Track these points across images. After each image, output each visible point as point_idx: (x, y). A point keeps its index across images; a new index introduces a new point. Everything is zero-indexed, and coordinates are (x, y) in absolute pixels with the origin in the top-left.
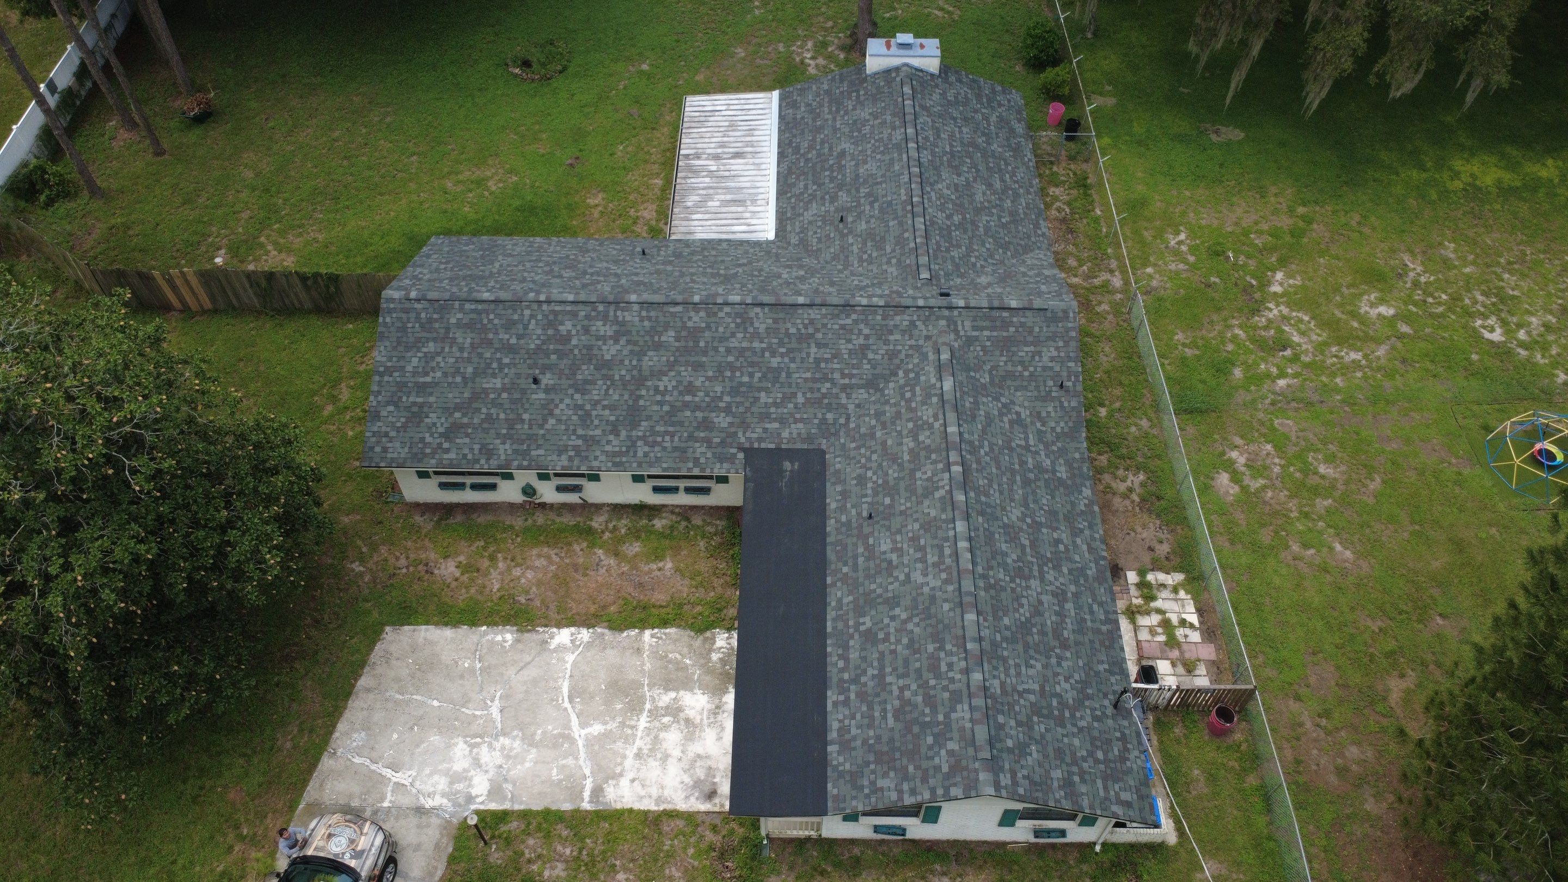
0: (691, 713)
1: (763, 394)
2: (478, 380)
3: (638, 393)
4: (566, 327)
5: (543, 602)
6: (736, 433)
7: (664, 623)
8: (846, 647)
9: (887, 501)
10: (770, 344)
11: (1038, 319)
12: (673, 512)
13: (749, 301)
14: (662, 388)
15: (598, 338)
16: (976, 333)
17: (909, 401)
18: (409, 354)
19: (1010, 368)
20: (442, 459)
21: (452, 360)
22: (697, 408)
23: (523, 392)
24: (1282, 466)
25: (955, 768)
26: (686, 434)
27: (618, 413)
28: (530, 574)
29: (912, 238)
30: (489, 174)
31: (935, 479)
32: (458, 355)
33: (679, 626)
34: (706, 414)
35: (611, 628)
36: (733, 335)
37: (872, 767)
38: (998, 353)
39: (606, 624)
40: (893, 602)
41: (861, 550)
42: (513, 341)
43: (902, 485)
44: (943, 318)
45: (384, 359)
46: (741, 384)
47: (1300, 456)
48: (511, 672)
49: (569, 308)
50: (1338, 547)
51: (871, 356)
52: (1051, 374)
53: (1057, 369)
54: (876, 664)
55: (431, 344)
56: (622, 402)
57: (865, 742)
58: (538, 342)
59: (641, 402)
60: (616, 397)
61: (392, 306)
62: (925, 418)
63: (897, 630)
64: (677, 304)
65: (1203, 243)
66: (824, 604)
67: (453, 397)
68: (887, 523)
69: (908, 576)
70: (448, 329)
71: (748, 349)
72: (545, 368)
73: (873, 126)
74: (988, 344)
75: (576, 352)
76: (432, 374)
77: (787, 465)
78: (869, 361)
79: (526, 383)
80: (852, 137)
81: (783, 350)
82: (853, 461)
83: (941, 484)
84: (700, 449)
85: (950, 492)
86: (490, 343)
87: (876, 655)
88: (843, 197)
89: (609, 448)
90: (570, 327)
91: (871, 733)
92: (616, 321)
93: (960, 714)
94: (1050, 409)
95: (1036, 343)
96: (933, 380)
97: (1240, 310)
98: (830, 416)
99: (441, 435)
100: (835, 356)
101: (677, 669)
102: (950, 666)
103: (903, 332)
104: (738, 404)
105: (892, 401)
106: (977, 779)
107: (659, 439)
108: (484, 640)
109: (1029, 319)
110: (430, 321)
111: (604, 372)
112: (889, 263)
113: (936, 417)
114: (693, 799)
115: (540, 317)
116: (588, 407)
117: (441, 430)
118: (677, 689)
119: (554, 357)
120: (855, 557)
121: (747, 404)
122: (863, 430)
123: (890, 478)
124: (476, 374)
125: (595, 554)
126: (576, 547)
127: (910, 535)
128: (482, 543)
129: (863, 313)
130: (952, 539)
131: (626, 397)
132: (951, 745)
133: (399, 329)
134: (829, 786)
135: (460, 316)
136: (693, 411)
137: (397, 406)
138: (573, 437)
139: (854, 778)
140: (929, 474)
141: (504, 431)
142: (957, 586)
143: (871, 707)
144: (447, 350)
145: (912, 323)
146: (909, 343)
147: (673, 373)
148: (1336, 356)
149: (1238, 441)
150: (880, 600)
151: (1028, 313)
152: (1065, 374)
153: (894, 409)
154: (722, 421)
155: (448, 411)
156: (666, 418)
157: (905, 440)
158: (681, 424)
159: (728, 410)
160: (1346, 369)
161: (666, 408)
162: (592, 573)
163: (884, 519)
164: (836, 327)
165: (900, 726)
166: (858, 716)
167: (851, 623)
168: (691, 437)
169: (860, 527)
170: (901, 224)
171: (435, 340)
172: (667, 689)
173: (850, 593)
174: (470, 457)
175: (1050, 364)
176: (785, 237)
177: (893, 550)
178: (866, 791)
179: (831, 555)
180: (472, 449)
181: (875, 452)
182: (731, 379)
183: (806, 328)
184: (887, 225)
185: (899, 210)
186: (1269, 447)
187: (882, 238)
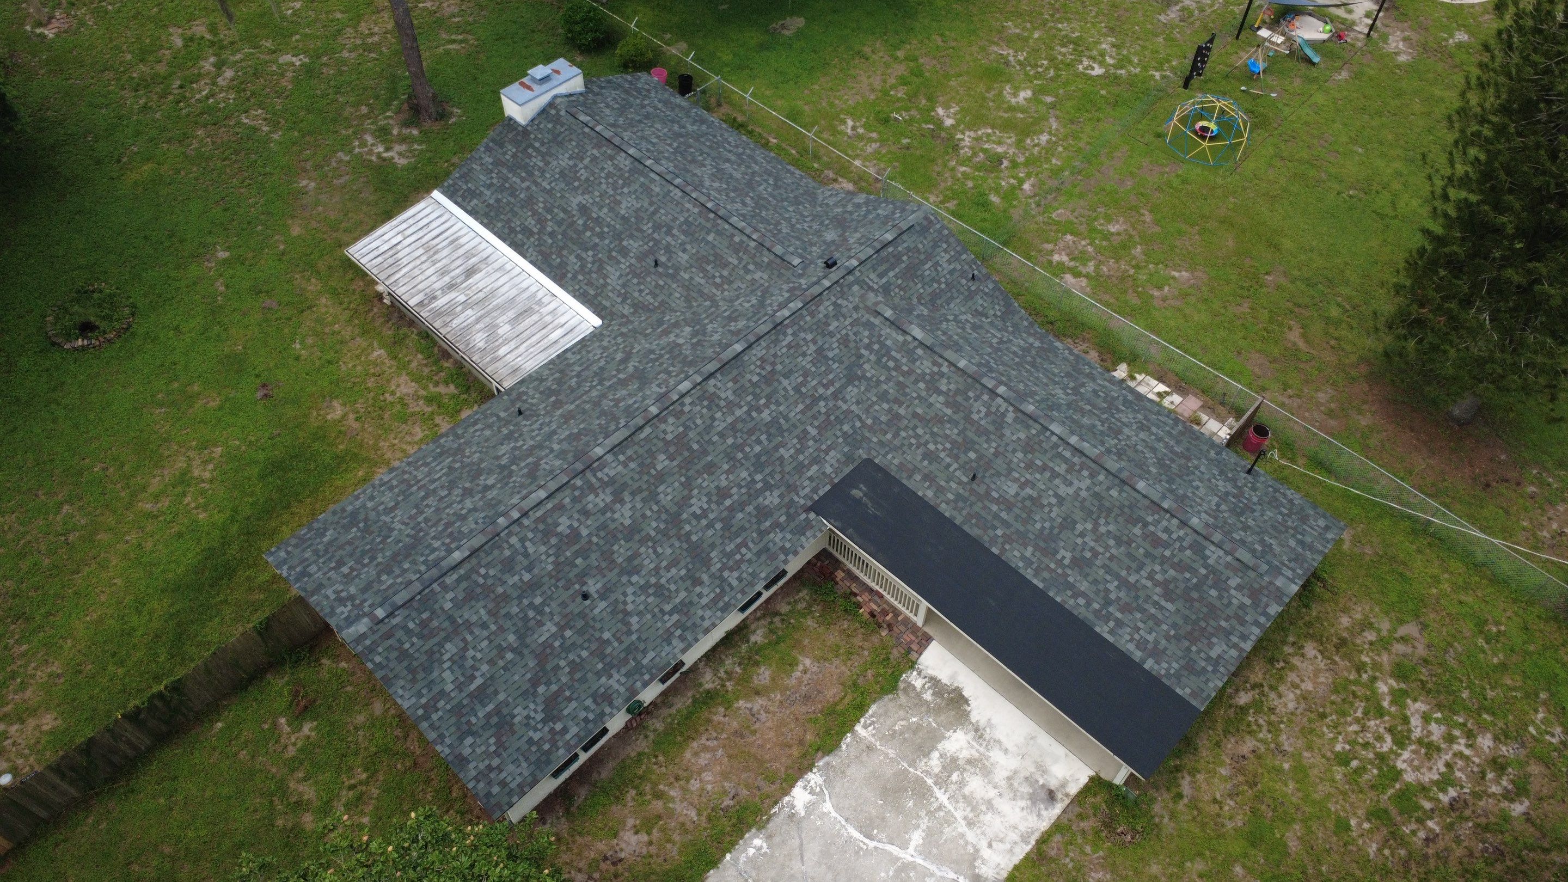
0: (965, 754)
1: (782, 451)
2: (528, 640)
3: (683, 532)
4: (564, 524)
5: (747, 787)
6: (792, 500)
7: (860, 709)
8: (1071, 586)
9: (972, 455)
10: (748, 403)
11: (914, 238)
12: (758, 619)
13: (699, 379)
14: (699, 512)
15: (603, 512)
16: (884, 280)
17: (897, 368)
18: (435, 674)
19: (929, 290)
20: (567, 743)
21: (485, 643)
22: (742, 505)
23: (583, 615)
24: (1090, 244)
25: (1255, 595)
26: (755, 535)
27: (683, 564)
28: (708, 776)
29: (745, 238)
30: (181, 464)
31: (993, 409)
32: (485, 633)
33: (874, 701)
34: (755, 503)
35: (828, 752)
36: (713, 419)
37: (1194, 648)
38: (911, 284)
39: (820, 754)
40: (1068, 523)
41: (995, 508)
42: (527, 577)
43: (970, 434)
44: (852, 284)
45: (413, 700)
46: (758, 456)
47: (1092, 230)
48: (796, 866)
49: (549, 506)
50: (1176, 274)
51: (830, 354)
52: (957, 274)
53: (959, 267)
54: (1108, 578)
55: (448, 646)
56: (678, 552)
57: (1168, 638)
58: (551, 559)
59: (694, 538)
60: (669, 551)
61: (368, 642)
62: (928, 371)
63: (1095, 541)
64: (641, 428)
65: (868, 118)
66: (1014, 571)
67: (520, 677)
68: (992, 471)
69: (1056, 495)
70: (451, 619)
71: (736, 421)
72: (582, 577)
73: (586, 167)
74: (899, 282)
75: (595, 539)
76: (477, 674)
77: (856, 493)
78: (832, 359)
79: (577, 606)
80: (576, 189)
81: (763, 401)
82: (905, 448)
83: (1002, 410)
84: (777, 537)
85: (1017, 410)
86: (505, 597)
87: (1101, 572)
88: (634, 245)
89: (705, 601)
90: (568, 523)
91: (1165, 627)
92: (604, 485)
93: (1215, 556)
94: (980, 302)
95: (929, 257)
96: (900, 338)
97: (947, 153)
98: (846, 428)
99: (544, 721)
100: (806, 374)
101: (915, 733)
102: (1166, 530)
103: (836, 317)
104: (771, 474)
105: (883, 378)
106: (1278, 588)
107: (738, 557)
108: (741, 866)
109: (909, 241)
110: (424, 624)
111: (637, 537)
112: (747, 271)
113: (935, 363)
114: (1044, 813)
115: (530, 535)
116: (653, 580)
117: (539, 717)
118: (934, 748)
119: (579, 561)
120: (996, 516)
121: (779, 469)
122: (884, 418)
123: (954, 437)
124: (521, 637)
125: (739, 708)
126: (717, 718)
127: (1022, 465)
128: (633, 792)
129: (794, 323)
130: (1060, 442)
131: (677, 544)
132: (1233, 582)
133: (399, 659)
134: (1179, 691)
135: (450, 595)
136: (742, 510)
137: (473, 734)
138: (666, 617)
139: (1190, 668)
140: (984, 410)
141: (600, 666)
142: (1104, 472)
143: (1143, 611)
144: (469, 638)
145: (835, 304)
146: (847, 323)
147: (695, 492)
148: (1036, 145)
149: (1049, 246)
150: (1056, 531)
151: (904, 237)
152: (966, 267)
153: (891, 384)
154: (772, 499)
155: (528, 694)
156: (727, 534)
157: (932, 400)
158: (743, 529)
159: (768, 487)
160: (1049, 150)
161: (718, 526)
162: (757, 726)
163: (986, 470)
164: (784, 350)
165: (1180, 604)
166: (1140, 625)
167: (1053, 566)
168: (762, 534)
169: (972, 492)
170: (720, 233)
171: (447, 639)
172: (927, 755)
173: (1025, 546)
174: (591, 716)
175: (952, 267)
176: (612, 314)
177: (1022, 486)
178: (1210, 668)
179: (975, 532)
180: (586, 709)
181: (916, 427)
182: (746, 457)
183: (764, 369)
184: (708, 242)
185: (704, 222)
186: (1069, 237)
187: (716, 255)
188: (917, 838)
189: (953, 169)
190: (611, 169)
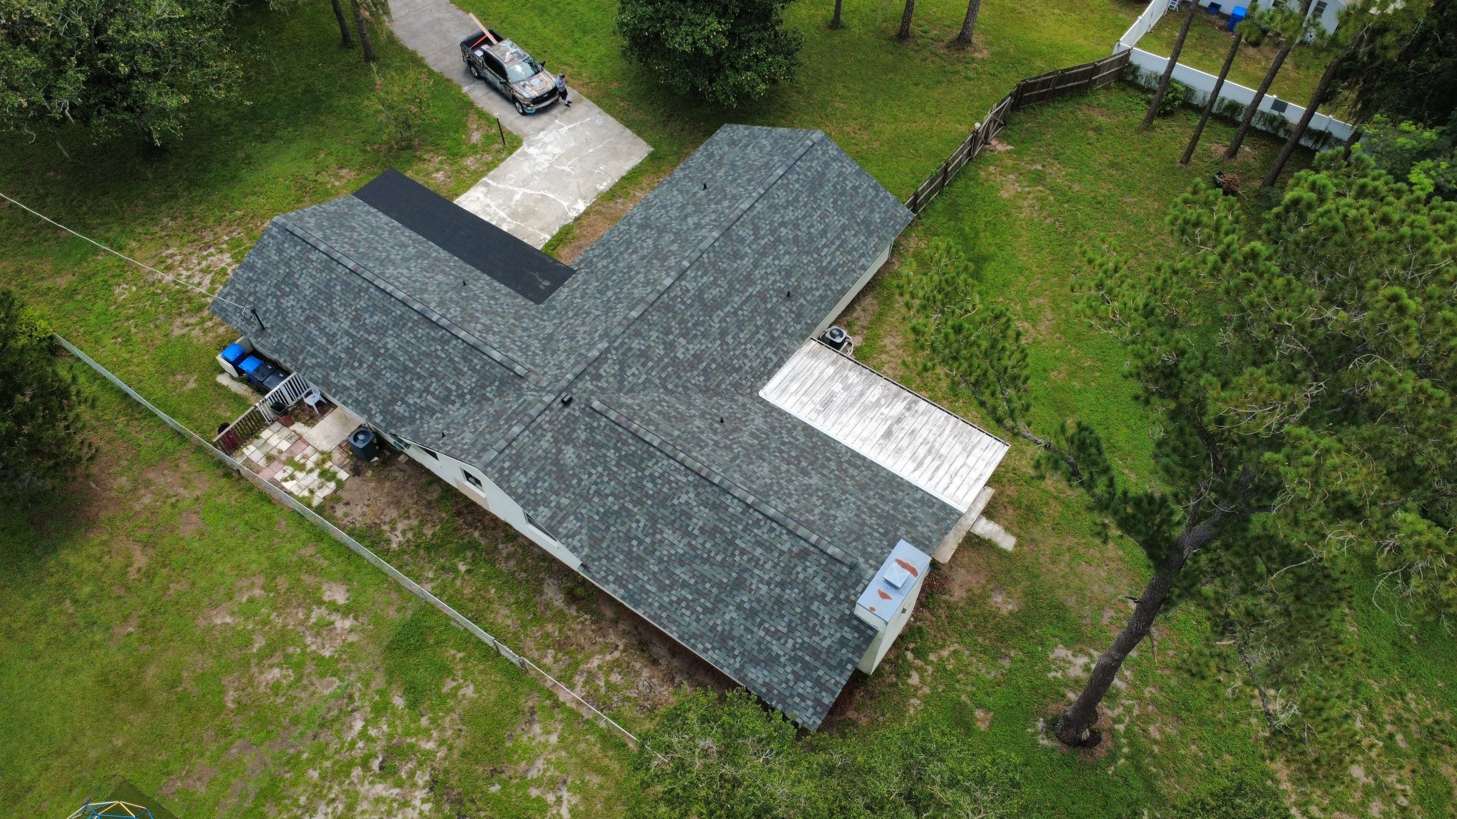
2: (730, 166)
4: (725, 203)
6: (589, 268)
8: (412, 240)
9: (464, 294)
10: (622, 293)
14: (647, 240)
15: (705, 216)
17: (514, 341)
18: (772, 141)
21: (752, 157)
24: (306, 646)
26: (612, 247)
27: (653, 220)
31: (445, 310)
35: (567, 225)
39: (571, 224)
43: (463, 303)
47: (298, 667)
55: (770, 149)
58: (728, 191)
60: (662, 220)
67: (730, 156)
68: (451, 286)
69: (410, 270)
70: (772, 155)
71: (630, 282)
72: (709, 193)
75: (706, 206)
76: (751, 149)
77: (547, 283)
78: (563, 339)
80: (819, 490)
81: (613, 298)
82: (511, 305)
86: (747, 172)
87: (390, 241)
88: (747, 439)
91: (360, 219)
95: (481, 433)
98: (554, 312)
100: (583, 323)
103: (561, 362)
104: (604, 272)
105: (526, 338)
107: (621, 236)
110: (785, 149)
111: (682, 217)
116: (669, 208)
117: (716, 152)
119: (713, 197)
120: (452, 269)
121: (599, 276)
123: (475, 304)
124: (734, 166)
127: (430, 285)
131: (658, 225)
136: (621, 252)
139: (350, 206)
140: (452, 311)
141: (690, 175)
143: (370, 226)
144: (760, 155)
147: (651, 246)
150: (415, 258)
153: (519, 334)
154: (602, 263)
155: (723, 155)
156: (629, 240)
157: (489, 322)
158: (619, 246)
159: (605, 267)
161: (635, 240)
163: (455, 287)
164: (599, 328)
165: (347, 224)
166: (374, 222)
167: (421, 248)
168: (608, 249)
169: (467, 280)
176: (752, 399)
177: (432, 277)
184: (679, 430)
185: (685, 444)
186: (327, 653)
187: (670, 421)
188: (517, 197)
189: (442, 743)
190: (788, 500)
